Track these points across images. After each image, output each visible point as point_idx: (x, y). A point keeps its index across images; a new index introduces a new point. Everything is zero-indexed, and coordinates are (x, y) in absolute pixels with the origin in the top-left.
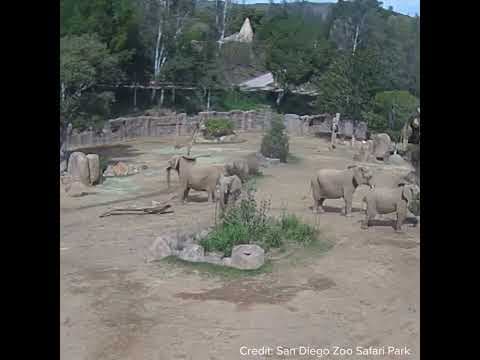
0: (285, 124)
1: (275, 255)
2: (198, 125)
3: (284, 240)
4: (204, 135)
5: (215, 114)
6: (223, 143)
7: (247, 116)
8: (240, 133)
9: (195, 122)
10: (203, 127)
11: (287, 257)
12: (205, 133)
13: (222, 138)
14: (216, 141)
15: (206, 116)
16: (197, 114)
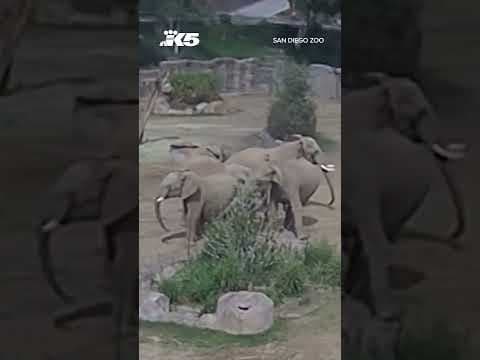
0: (309, 81)
1: (292, 310)
2: (157, 83)
3: (307, 283)
4: (169, 101)
5: (188, 65)
6: (202, 114)
7: (243, 68)
8: (231, 98)
9: (154, 79)
10: (167, 87)
11: (313, 313)
12: (170, 97)
13: (200, 107)
14: (189, 111)
15: (172, 68)
16: (157, 65)
